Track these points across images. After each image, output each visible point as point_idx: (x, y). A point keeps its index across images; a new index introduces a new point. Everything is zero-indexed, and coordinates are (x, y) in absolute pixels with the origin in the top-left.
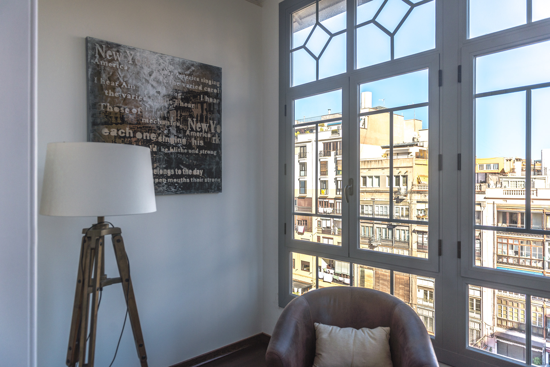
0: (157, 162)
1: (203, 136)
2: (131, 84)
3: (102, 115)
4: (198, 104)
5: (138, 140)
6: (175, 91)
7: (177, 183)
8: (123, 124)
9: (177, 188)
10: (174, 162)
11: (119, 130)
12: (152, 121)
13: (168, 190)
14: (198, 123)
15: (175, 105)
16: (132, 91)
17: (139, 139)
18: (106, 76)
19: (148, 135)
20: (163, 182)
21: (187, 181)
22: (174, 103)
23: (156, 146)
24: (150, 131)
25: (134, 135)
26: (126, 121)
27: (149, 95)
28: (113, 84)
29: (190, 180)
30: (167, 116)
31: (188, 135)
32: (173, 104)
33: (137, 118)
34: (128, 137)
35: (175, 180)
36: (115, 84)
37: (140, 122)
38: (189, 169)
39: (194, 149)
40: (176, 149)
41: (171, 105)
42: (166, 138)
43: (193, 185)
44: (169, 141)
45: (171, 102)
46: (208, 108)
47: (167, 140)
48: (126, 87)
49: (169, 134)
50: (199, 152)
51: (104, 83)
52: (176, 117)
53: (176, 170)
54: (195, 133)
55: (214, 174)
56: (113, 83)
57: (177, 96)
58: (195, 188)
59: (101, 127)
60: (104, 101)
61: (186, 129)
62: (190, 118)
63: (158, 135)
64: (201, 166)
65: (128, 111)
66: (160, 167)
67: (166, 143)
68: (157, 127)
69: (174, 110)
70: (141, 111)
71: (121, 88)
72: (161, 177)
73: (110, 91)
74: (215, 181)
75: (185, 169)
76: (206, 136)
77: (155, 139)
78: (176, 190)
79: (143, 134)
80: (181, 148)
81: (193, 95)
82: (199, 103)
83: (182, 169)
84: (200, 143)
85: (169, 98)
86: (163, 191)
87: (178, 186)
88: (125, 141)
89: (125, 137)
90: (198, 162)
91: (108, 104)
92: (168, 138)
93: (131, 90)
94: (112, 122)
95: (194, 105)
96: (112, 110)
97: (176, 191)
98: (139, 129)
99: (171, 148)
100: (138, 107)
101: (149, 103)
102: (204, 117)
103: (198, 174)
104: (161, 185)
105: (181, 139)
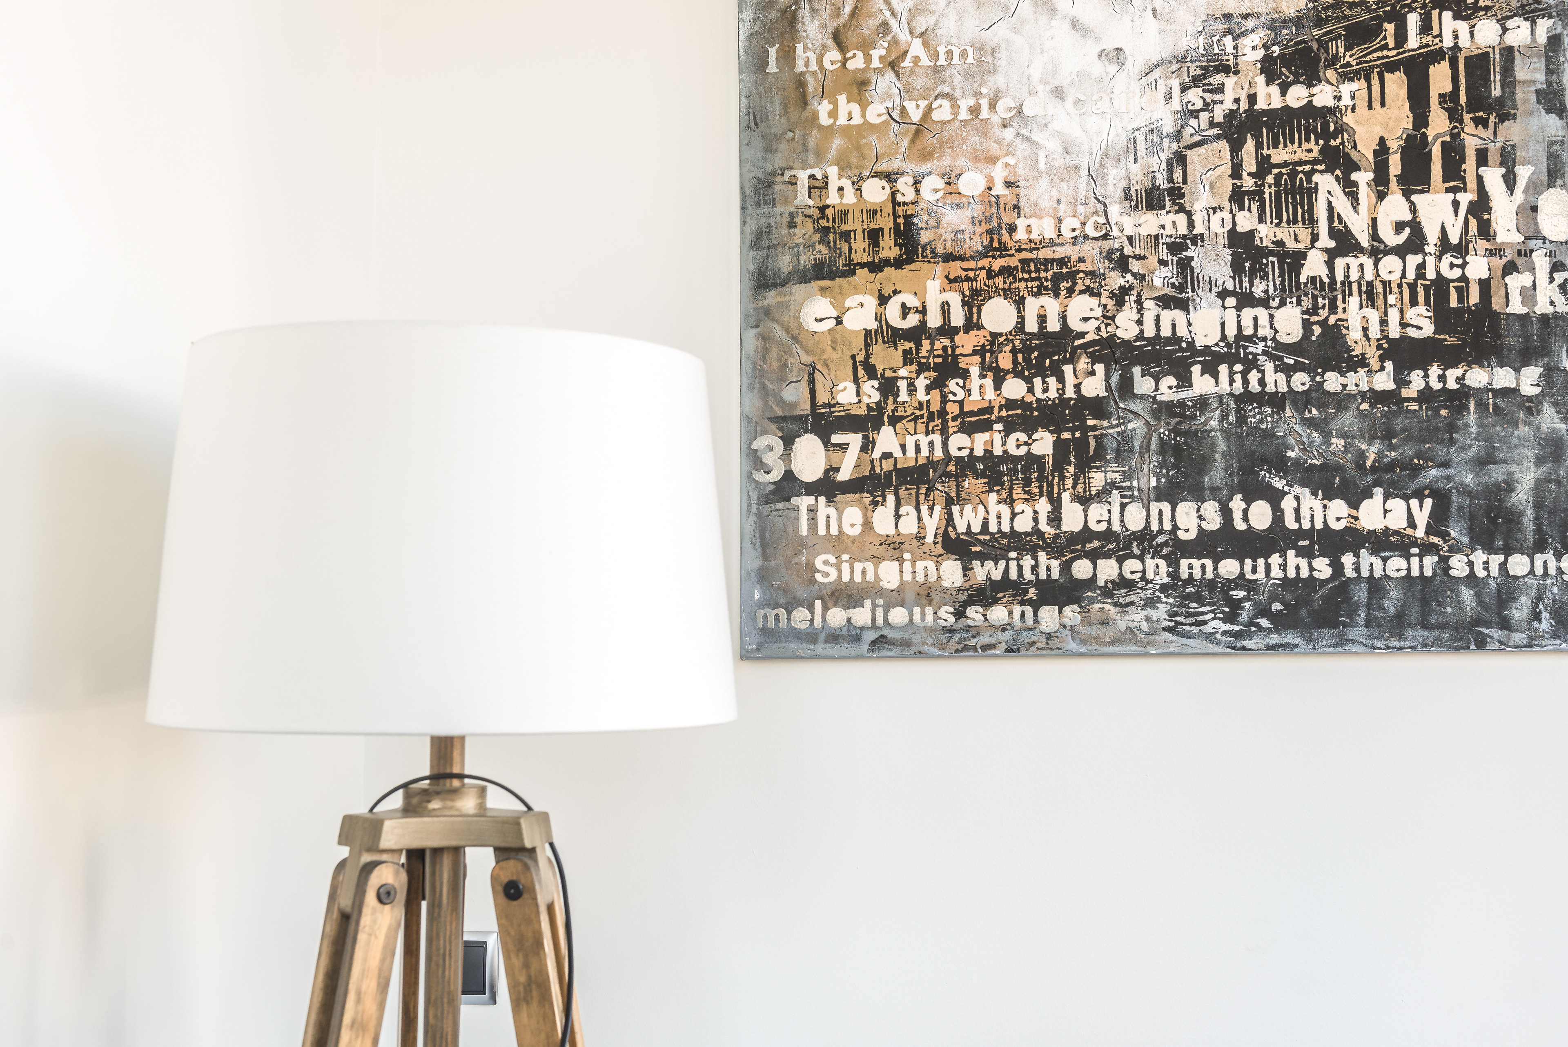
0: (1107, 461)
1: (1431, 274)
2: (954, 41)
3: (805, 231)
4: (1387, 76)
5: (992, 343)
6: (1221, 26)
7: (1241, 581)
8: (910, 261)
9: (1244, 617)
10: (1218, 457)
11: (890, 297)
12: (1077, 225)
13: (1180, 628)
14: (1388, 198)
15: (1219, 115)
16: (958, 79)
17: (1001, 335)
18: (823, 26)
19: (1051, 305)
20: (1150, 575)
21: (1312, 569)
22: (1217, 97)
23: (1100, 368)
24: (1064, 285)
25: (969, 319)
26: (924, 247)
27: (1057, 83)
28: (857, 63)
29: (1337, 567)
30: (1171, 180)
31: (1313, 279)
32: (1207, 107)
33: (989, 220)
34: (938, 329)
35: (1229, 568)
36: (868, 58)
37: (1006, 237)
38: (1328, 497)
39: (1362, 362)
40: (1232, 374)
41: (1195, 114)
42: (1167, 316)
43: (1361, 594)
44: (1182, 331)
45: (1195, 96)
46: (1463, 87)
47: (1174, 326)
48: (925, 61)
49: (1181, 288)
50: (1402, 382)
51: (814, 67)
52: (1230, 182)
53: (1237, 504)
54: (1368, 262)
55: (1528, 522)
56: (860, 54)
57: (1236, 56)
58: (1379, 614)
59: (798, 290)
60: (811, 158)
61: (1301, 246)
62: (1329, 170)
63: (1111, 303)
64: (1416, 470)
65: (936, 191)
66: (1131, 488)
67: (1168, 341)
68: (1109, 255)
69: (1218, 137)
70: (1011, 179)
71: (897, 75)
72: (1136, 551)
73: (842, 99)
74: (1539, 571)
75: (1297, 498)
76: (1457, 273)
77: (1092, 325)
78: (1237, 628)
79: (1020, 303)
80: (1269, 367)
81: (1346, 28)
82: (1392, 67)
83: (1275, 498)
84: (1404, 325)
85: (1179, 76)
86: (1148, 634)
87: (1247, 605)
88: (917, 353)
89: (917, 333)
90: (1392, 448)
91: (833, 171)
92: (1178, 315)
93: (951, 76)
94: (851, 260)
95: (1354, 86)
96: (850, 198)
97: (1238, 635)
98: (999, 281)
99: (1196, 369)
100: (992, 160)
101: (1055, 126)
102: (1436, 151)
103: (1397, 521)
104: (1134, 598)
105: (1267, 307)
